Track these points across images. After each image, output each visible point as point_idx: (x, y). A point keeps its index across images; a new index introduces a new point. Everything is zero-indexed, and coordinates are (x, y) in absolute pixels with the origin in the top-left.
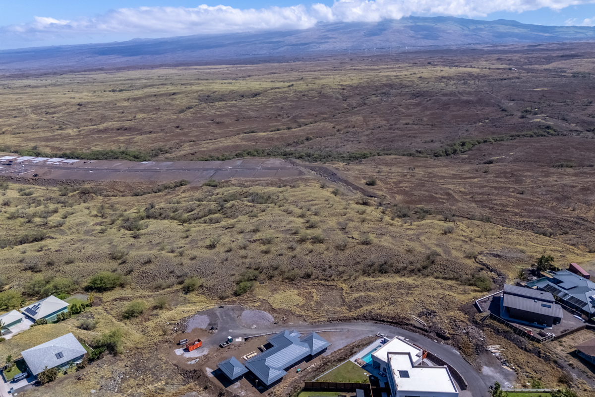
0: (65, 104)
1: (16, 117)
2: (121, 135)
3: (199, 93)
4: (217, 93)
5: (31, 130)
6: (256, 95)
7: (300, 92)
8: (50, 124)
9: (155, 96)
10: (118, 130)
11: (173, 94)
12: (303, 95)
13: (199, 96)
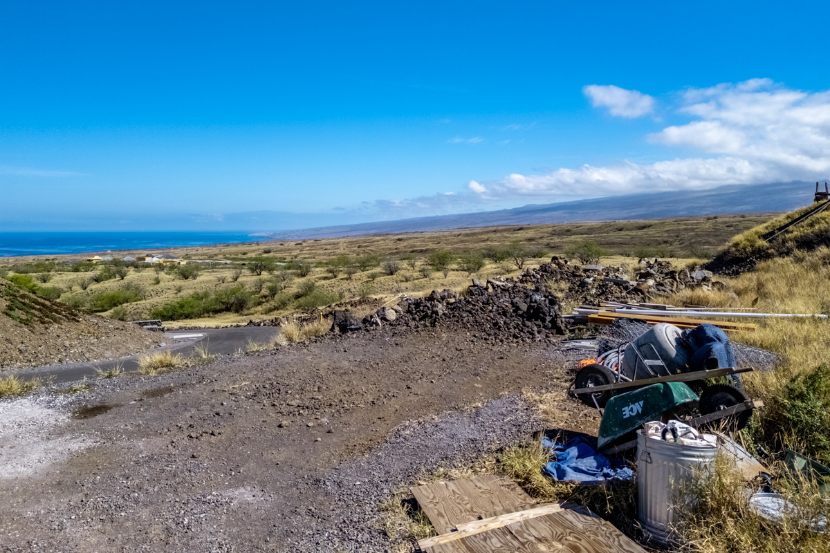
3: (555, 228)
4: (582, 228)
6: (644, 227)
7: (725, 223)
9: (494, 231)
11: (519, 230)
12: (728, 226)
13: (554, 230)
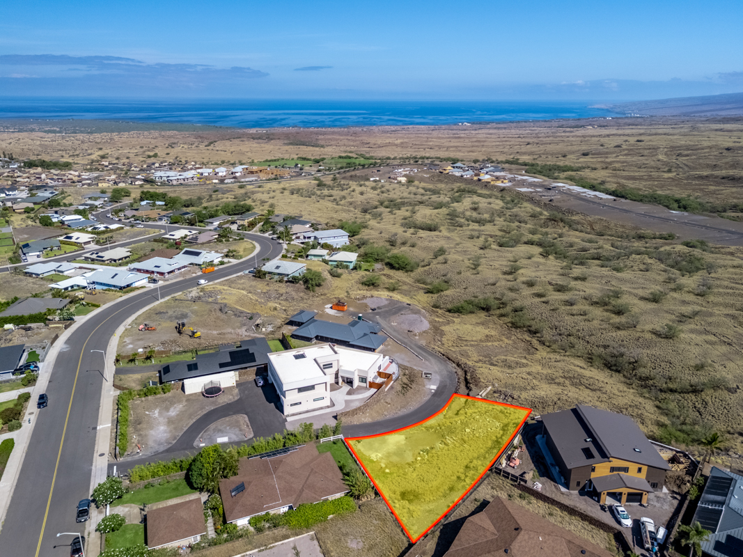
0: (710, 147)
1: (642, 156)
2: (718, 184)
5: (636, 169)
8: (663, 165)
10: (723, 178)
